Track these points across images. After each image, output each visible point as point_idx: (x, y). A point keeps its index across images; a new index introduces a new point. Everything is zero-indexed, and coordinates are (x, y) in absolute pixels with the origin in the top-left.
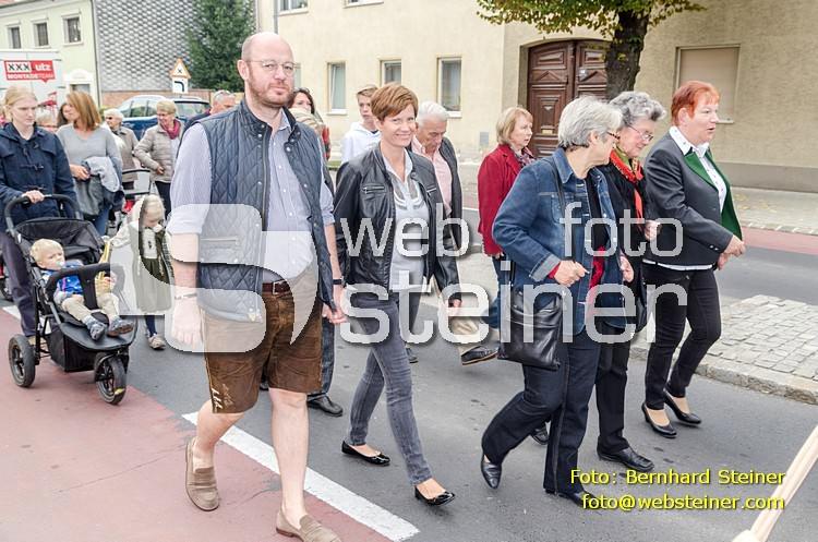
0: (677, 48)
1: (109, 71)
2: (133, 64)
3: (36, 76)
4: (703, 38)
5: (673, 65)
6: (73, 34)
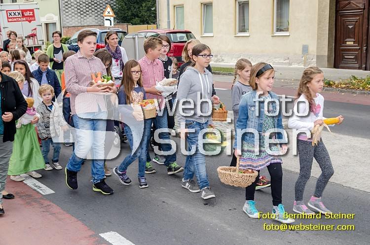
1: (67, 14)
2: (81, 9)
3: (24, 19)
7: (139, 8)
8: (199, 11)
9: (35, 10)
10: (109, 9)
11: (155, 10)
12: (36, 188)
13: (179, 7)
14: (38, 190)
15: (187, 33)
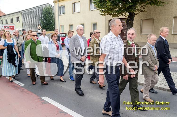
0: (141, 20)
1: (25, 28)
2: (30, 26)
3: (11, 29)
4: (146, 17)
5: (140, 23)
6: (18, 21)
7: (49, 26)
8: (69, 27)
9: (14, 26)
10: (40, 26)
11: (55, 27)
12: (18, 84)
13: (62, 26)
14: (19, 85)
15: (65, 34)
